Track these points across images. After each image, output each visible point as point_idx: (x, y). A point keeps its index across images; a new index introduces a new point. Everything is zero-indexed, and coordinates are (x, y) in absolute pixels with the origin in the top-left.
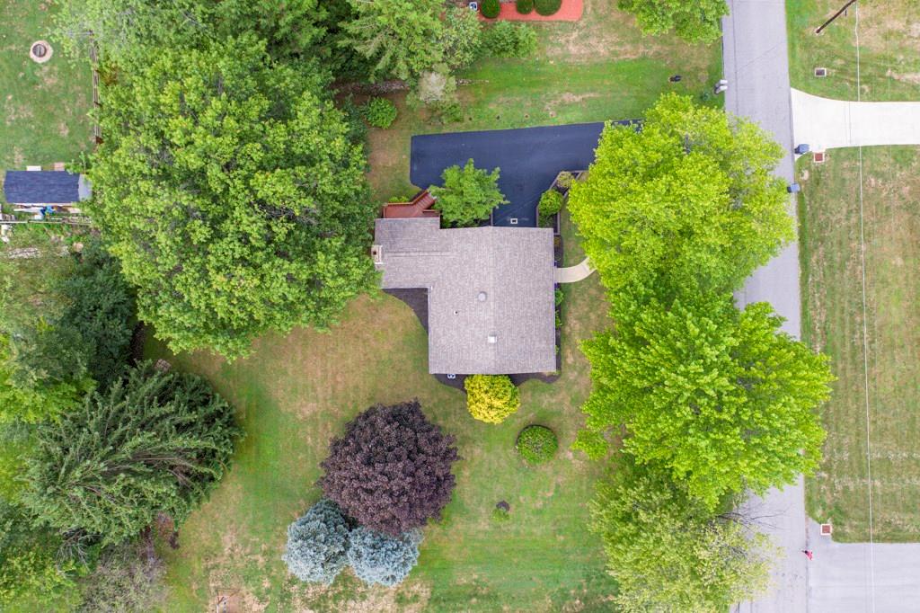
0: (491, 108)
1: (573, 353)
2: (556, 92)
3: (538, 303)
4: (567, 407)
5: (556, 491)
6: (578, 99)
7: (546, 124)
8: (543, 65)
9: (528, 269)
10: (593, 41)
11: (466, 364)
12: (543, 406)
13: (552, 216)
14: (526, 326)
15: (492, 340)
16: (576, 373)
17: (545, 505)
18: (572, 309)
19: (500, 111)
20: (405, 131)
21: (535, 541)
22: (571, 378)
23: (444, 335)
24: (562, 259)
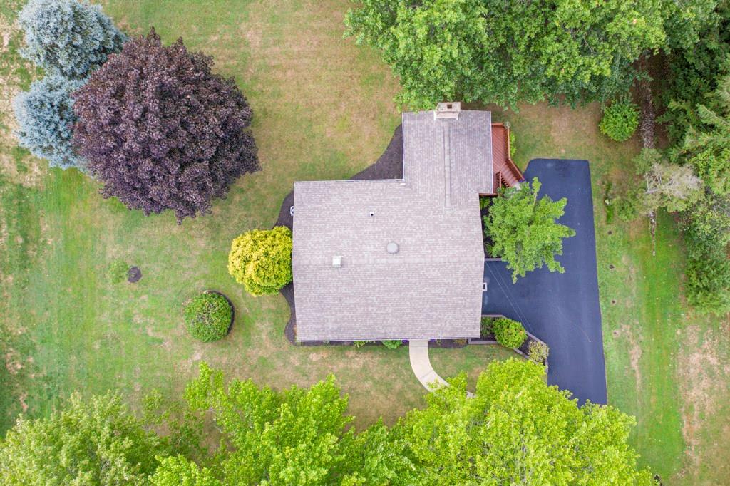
0: (624, 259)
1: (323, 360)
2: (642, 338)
3: (384, 319)
4: (256, 354)
5: (154, 340)
6: (634, 365)
7: (605, 326)
8: (675, 321)
9: (428, 306)
10: (705, 383)
11: (306, 228)
12: (257, 324)
13: (493, 334)
14: (354, 305)
15: (337, 261)
16: (297, 364)
17: (138, 326)
18: (377, 359)
19: (620, 269)
20: (594, 152)
21: (93, 314)
22: (291, 358)
23: (344, 200)
24: (438, 347)
